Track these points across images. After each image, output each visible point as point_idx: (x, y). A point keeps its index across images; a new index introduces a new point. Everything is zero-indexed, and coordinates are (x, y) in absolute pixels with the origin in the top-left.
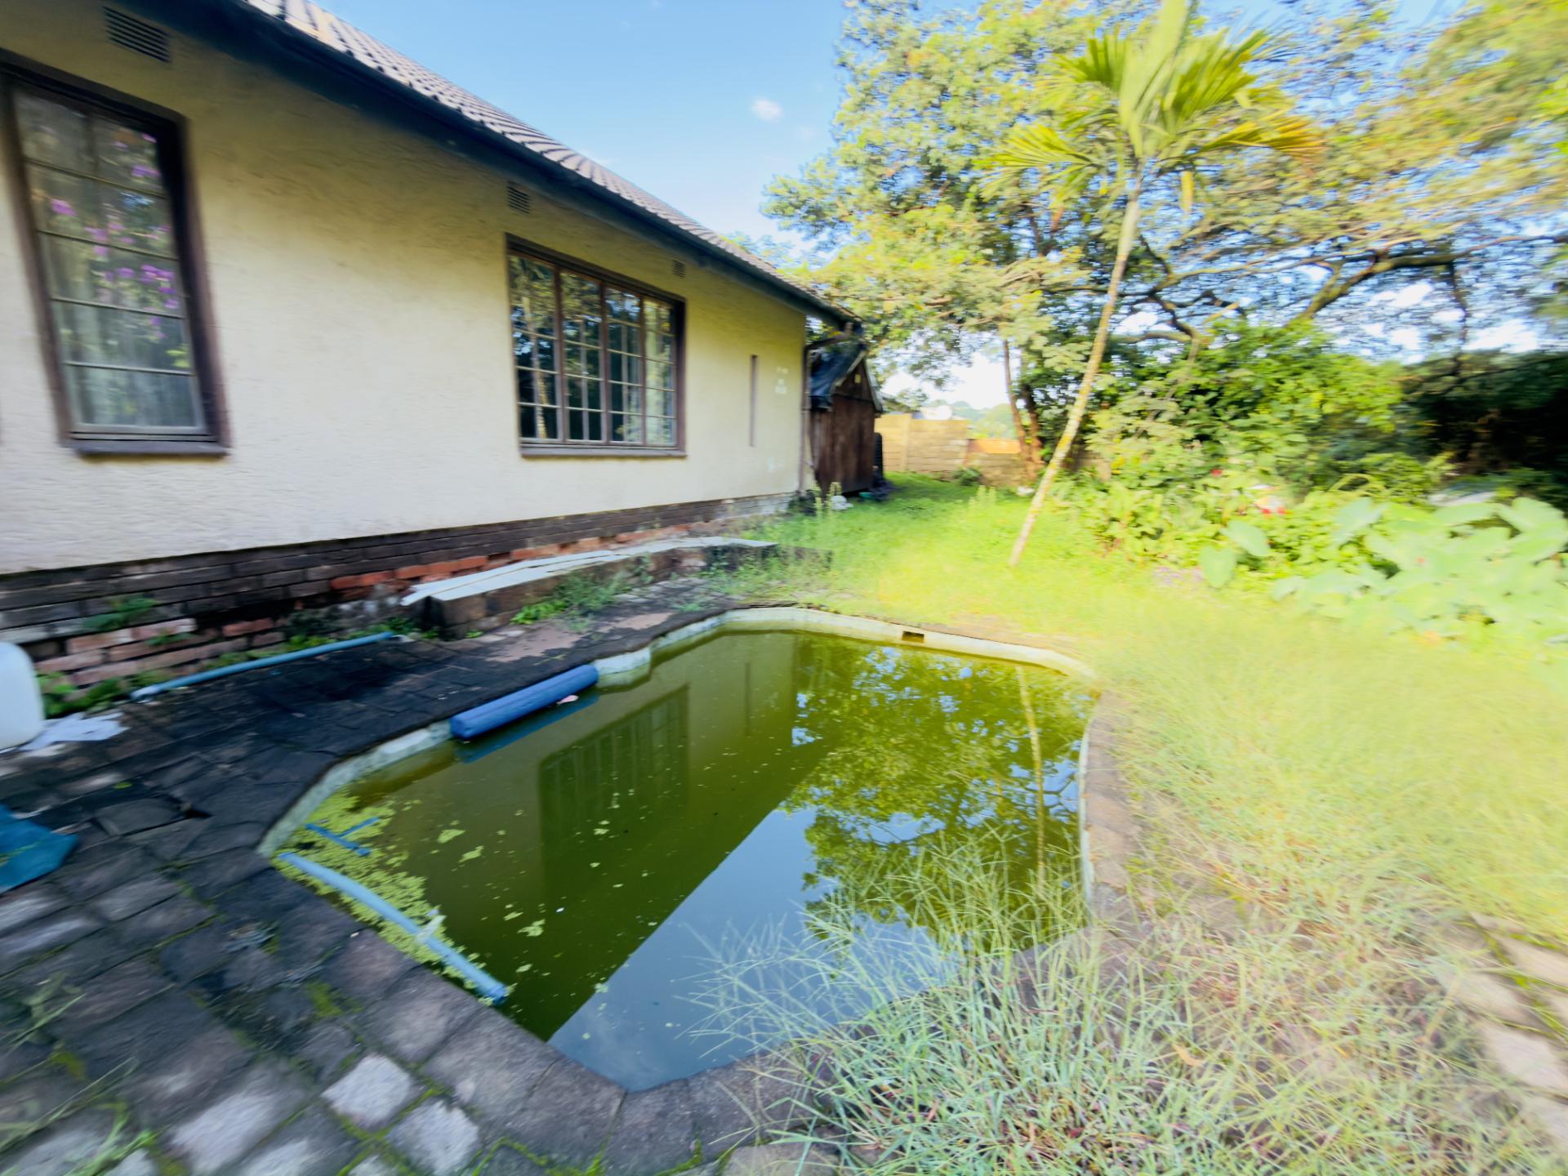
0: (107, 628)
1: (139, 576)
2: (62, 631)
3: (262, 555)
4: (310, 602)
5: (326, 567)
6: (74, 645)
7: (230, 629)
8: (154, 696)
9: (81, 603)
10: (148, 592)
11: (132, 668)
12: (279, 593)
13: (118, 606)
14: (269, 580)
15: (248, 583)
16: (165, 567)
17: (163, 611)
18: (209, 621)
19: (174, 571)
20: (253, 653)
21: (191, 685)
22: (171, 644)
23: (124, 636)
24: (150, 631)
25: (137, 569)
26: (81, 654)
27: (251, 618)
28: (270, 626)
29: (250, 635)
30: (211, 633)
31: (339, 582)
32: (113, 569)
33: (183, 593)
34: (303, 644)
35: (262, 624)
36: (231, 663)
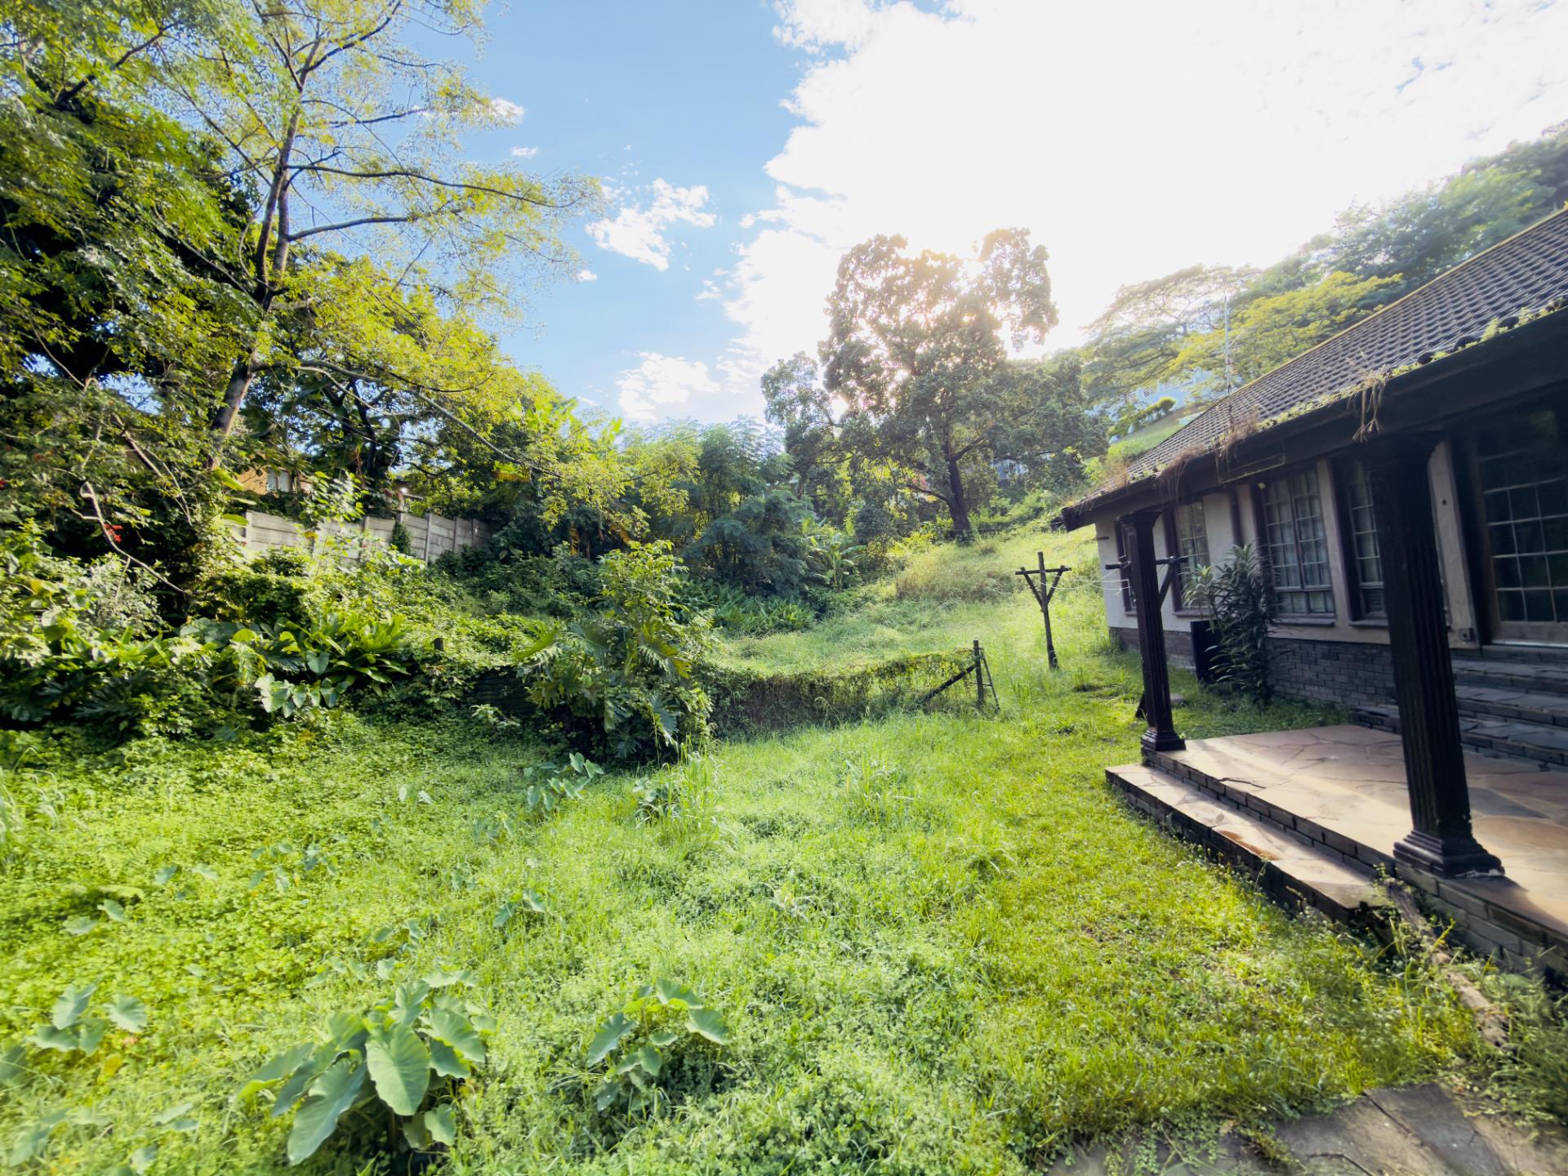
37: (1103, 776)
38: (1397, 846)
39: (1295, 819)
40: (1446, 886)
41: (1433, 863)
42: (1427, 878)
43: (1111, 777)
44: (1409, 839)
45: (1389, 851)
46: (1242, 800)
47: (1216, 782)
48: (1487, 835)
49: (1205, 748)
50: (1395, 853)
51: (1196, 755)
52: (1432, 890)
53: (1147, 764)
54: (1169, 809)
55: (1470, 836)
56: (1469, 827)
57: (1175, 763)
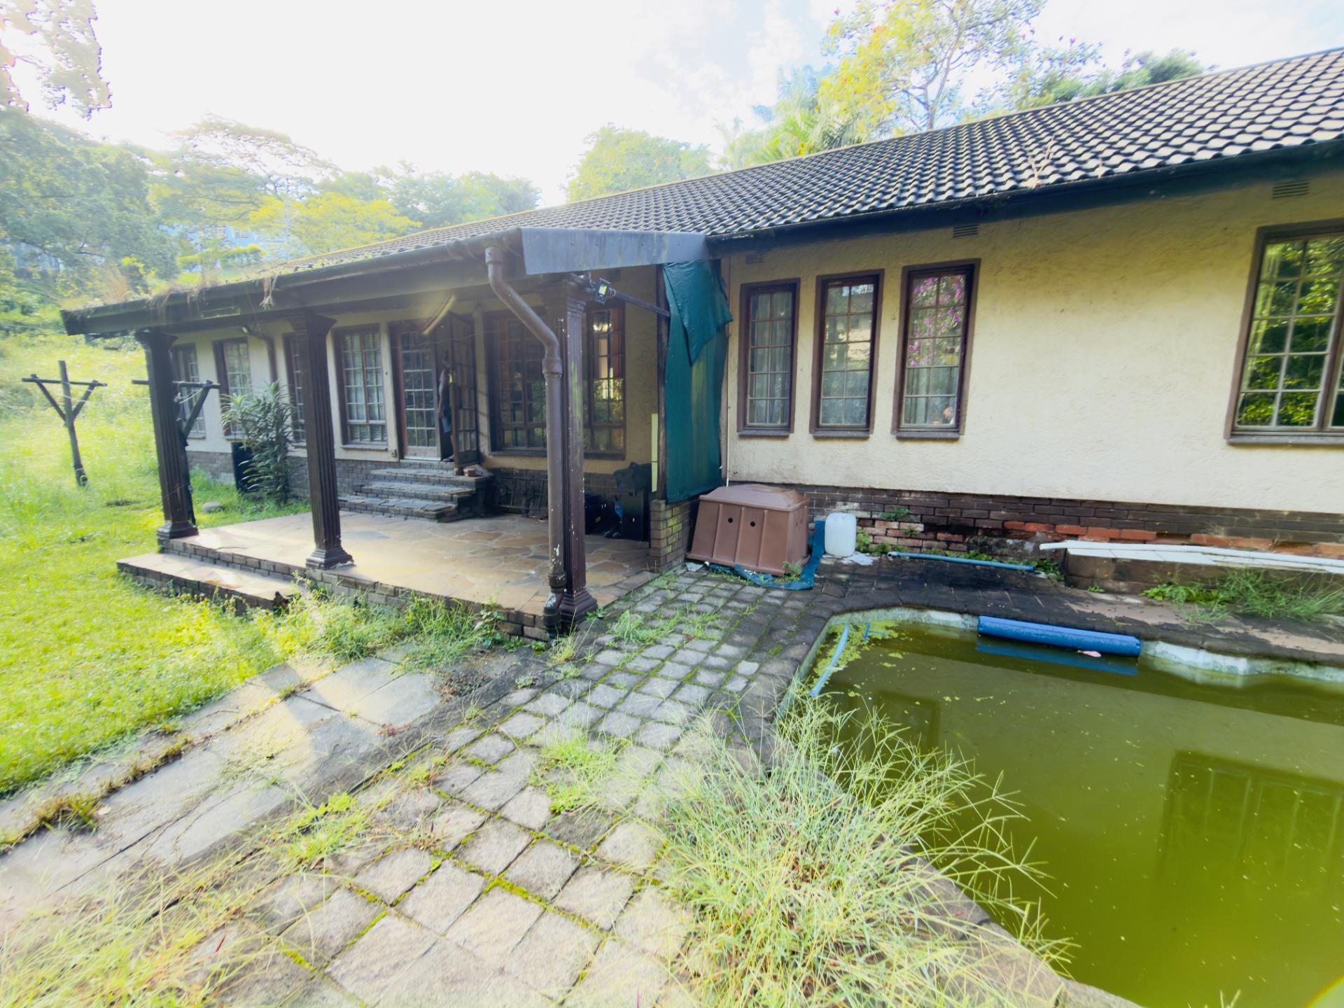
0: (889, 519)
1: (907, 497)
2: (875, 516)
3: (966, 497)
4: (988, 532)
5: (1003, 512)
6: (877, 523)
7: (940, 535)
8: (894, 557)
9: (884, 504)
10: (909, 507)
11: (894, 541)
12: (971, 523)
13: (896, 511)
14: (967, 513)
15: (955, 513)
16: (918, 496)
17: (912, 517)
18: (931, 528)
19: (922, 498)
20: (947, 552)
21: (911, 558)
22: (911, 535)
23: (895, 525)
24: (905, 526)
25: (907, 494)
26: (878, 529)
27: (953, 533)
28: (961, 540)
29: (949, 542)
30: (931, 535)
31: (1008, 525)
32: (898, 493)
33: (923, 511)
34: (975, 556)
35: (957, 537)
36: (935, 553)
37: (114, 568)
38: (309, 561)
39: (260, 561)
40: (326, 574)
41: (321, 564)
42: (317, 573)
43: (122, 566)
44: (314, 555)
45: (303, 565)
46: (230, 559)
47: (214, 552)
48: (348, 544)
49: (217, 532)
50: (307, 565)
51: (206, 538)
52: (319, 578)
53: (162, 551)
54: (170, 577)
55: (339, 546)
56: (339, 542)
57: (184, 544)
